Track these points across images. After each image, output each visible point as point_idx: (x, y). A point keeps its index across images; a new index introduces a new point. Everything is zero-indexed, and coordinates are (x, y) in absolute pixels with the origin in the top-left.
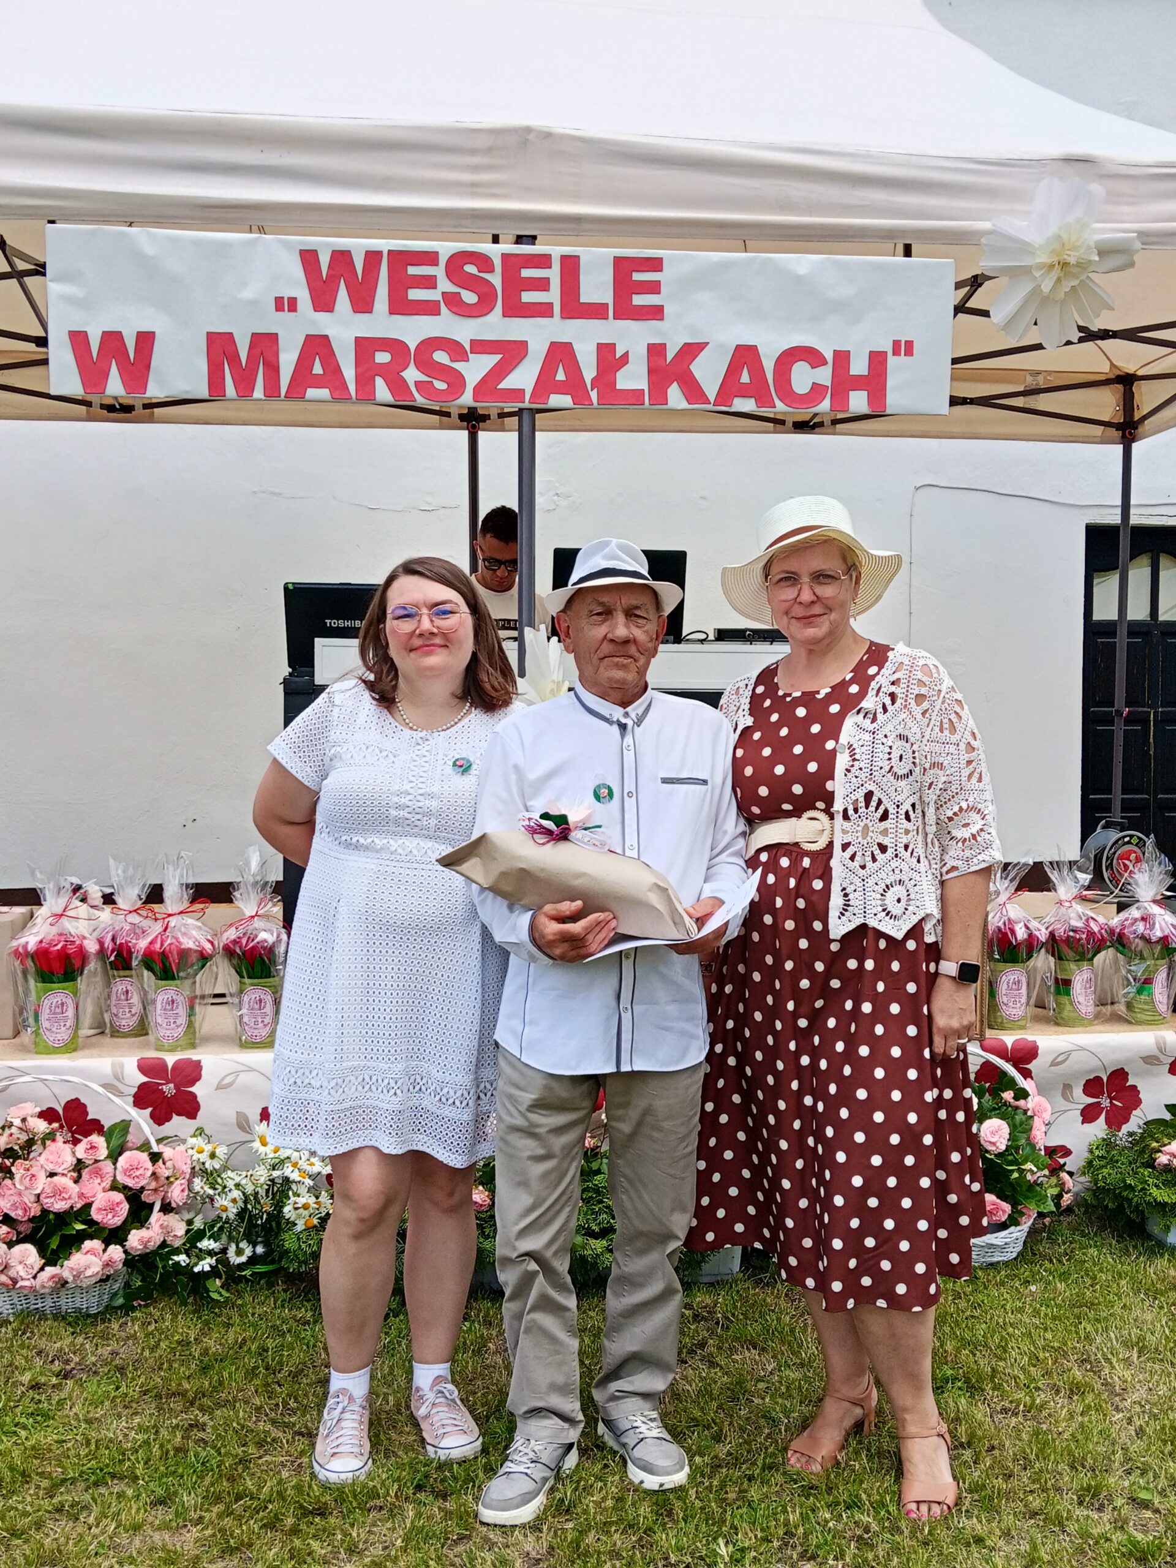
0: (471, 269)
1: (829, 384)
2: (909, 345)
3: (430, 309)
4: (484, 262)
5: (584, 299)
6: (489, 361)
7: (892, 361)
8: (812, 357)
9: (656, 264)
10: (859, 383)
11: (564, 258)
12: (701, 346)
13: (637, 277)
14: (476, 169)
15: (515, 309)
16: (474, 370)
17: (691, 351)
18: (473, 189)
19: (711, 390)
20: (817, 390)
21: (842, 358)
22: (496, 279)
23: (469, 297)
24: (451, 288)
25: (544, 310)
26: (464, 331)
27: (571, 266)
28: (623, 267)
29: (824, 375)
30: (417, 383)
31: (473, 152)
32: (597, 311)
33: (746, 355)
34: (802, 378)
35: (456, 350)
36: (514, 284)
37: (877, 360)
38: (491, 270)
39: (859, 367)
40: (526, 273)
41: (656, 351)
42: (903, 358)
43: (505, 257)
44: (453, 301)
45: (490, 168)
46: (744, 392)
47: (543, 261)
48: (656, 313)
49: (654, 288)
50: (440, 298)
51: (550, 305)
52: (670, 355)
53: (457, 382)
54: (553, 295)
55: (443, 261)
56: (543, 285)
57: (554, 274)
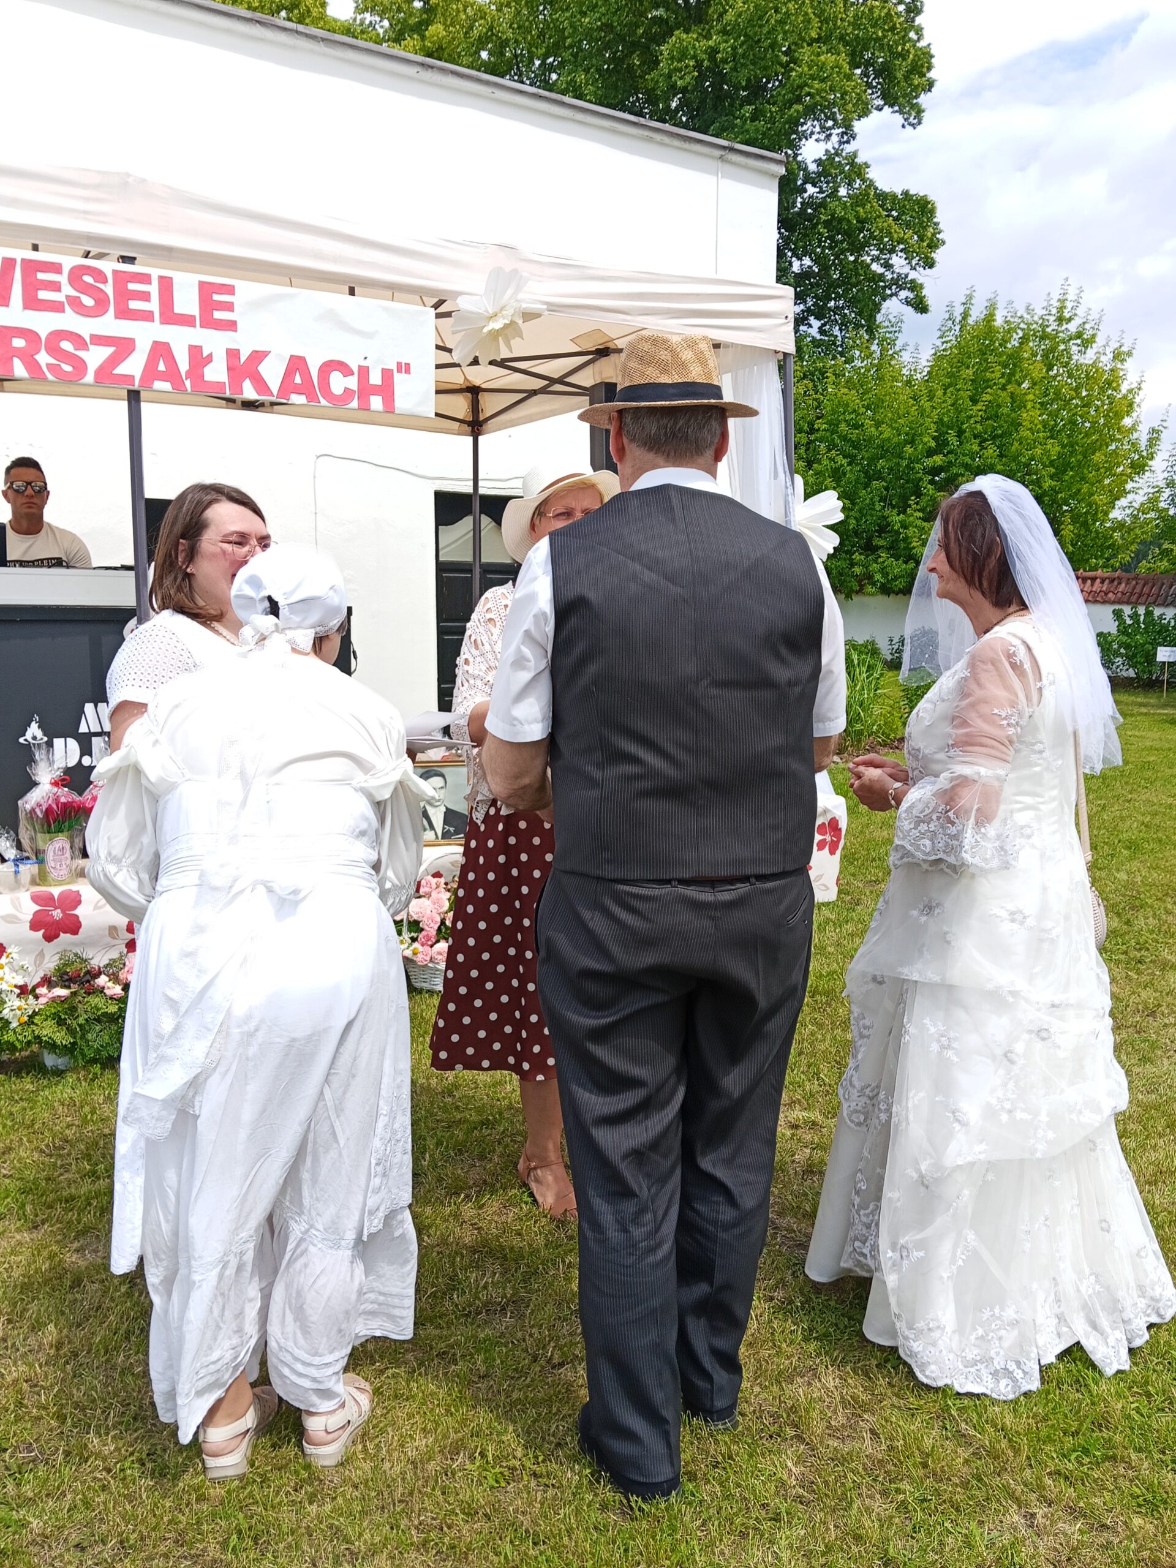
0: (88, 279)
1: (355, 388)
2: (408, 365)
3: (57, 307)
4: (98, 275)
5: (176, 311)
6: (105, 352)
7: (397, 377)
8: (343, 368)
9: (230, 290)
10: (376, 390)
11: (161, 279)
12: (265, 354)
13: (216, 297)
14: (87, 199)
15: (124, 313)
16: (94, 357)
17: (258, 356)
18: (85, 215)
19: (274, 386)
20: (349, 394)
21: (364, 372)
22: (109, 289)
23: (88, 301)
24: (72, 292)
25: (147, 316)
26: (85, 327)
27: (166, 285)
28: (206, 290)
29: (352, 383)
30: (48, 366)
32: (186, 321)
33: (297, 364)
34: (338, 383)
35: (78, 341)
36: (123, 295)
37: (387, 374)
38: (105, 281)
39: (375, 379)
40: (132, 286)
41: (232, 354)
42: (403, 375)
43: (115, 273)
44: (74, 303)
45: (97, 198)
46: (297, 390)
47: (145, 279)
48: (232, 326)
49: (229, 307)
50: (63, 299)
51: (151, 313)
52: (243, 359)
53: (80, 366)
54: (154, 305)
55: (66, 270)
56: (145, 297)
57: (153, 289)
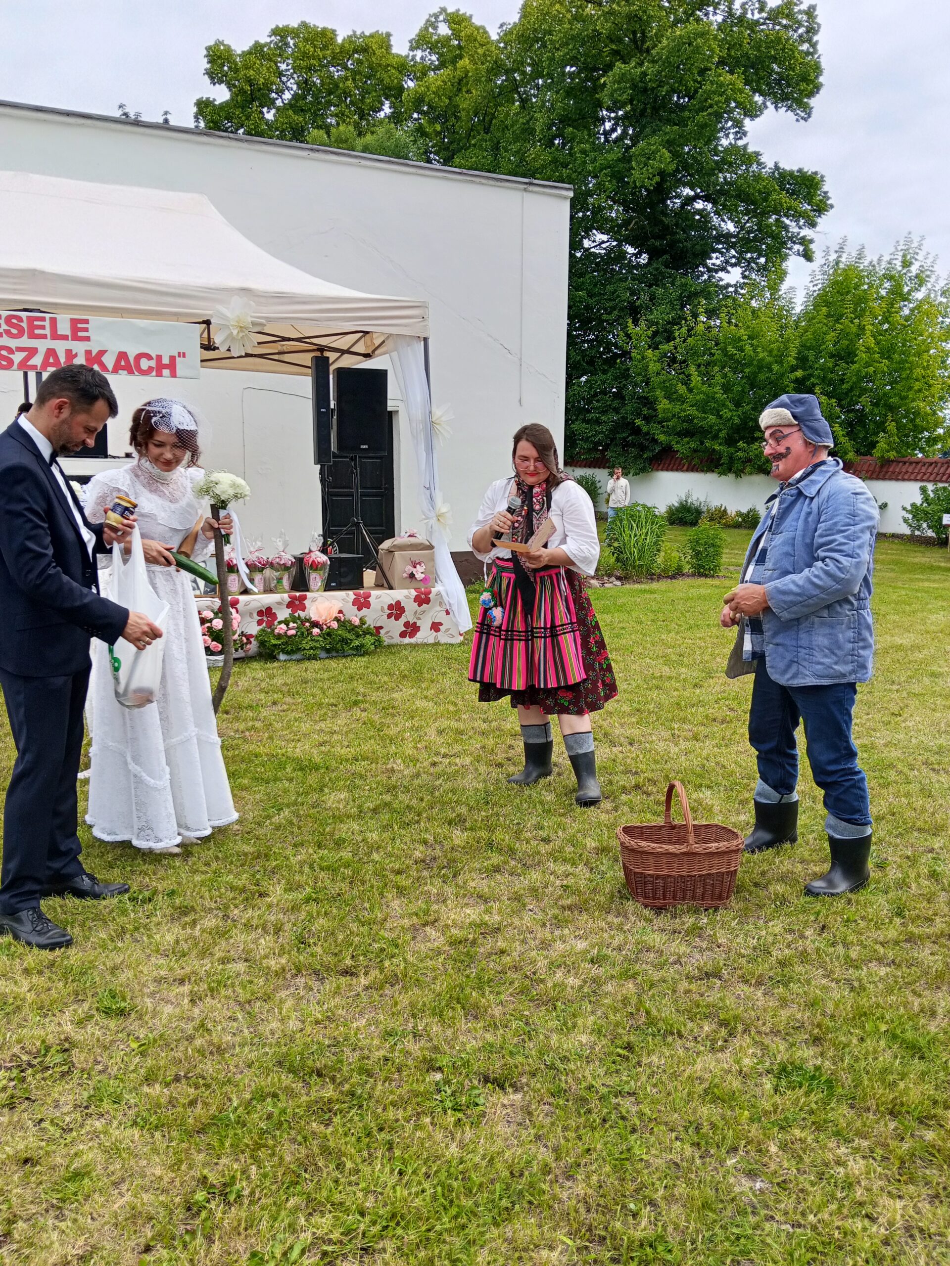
0: (14, 321)
1: (155, 366)
2: (184, 354)
4: (20, 319)
5: (59, 333)
6: (23, 355)
7: (178, 359)
8: (148, 357)
9: (86, 321)
10: (166, 366)
11: (51, 319)
12: (105, 351)
13: (79, 325)
14: (15, 283)
15: (32, 336)
16: (18, 357)
17: (102, 353)
18: (15, 291)
19: (110, 367)
20: (150, 369)
21: (159, 358)
22: (24, 325)
23: (14, 331)
24: (7, 328)
25: (44, 337)
26: (13, 343)
27: (53, 321)
28: (74, 322)
29: (153, 363)
31: (14, 277)
32: (64, 338)
33: (122, 355)
34: (145, 364)
35: (10, 350)
36: (32, 327)
37: (173, 359)
38: (22, 321)
39: (166, 361)
40: (36, 323)
41: (88, 353)
42: (182, 359)
43: (28, 317)
44: (8, 332)
45: (21, 284)
46: (123, 368)
47: (43, 319)
48: (87, 339)
49: (86, 330)
50: (2, 331)
51: (46, 335)
52: (94, 354)
53: (11, 362)
54: (47, 331)
55: (3, 317)
56: (43, 327)
57: (47, 324)
